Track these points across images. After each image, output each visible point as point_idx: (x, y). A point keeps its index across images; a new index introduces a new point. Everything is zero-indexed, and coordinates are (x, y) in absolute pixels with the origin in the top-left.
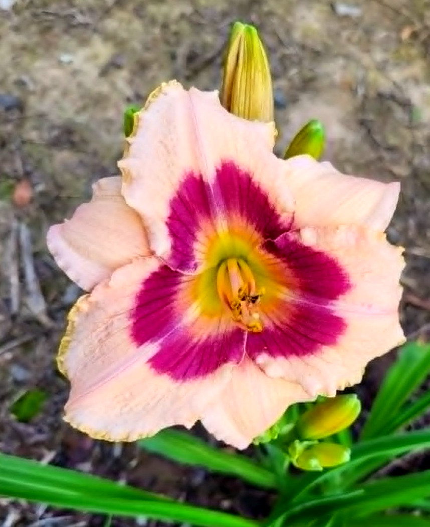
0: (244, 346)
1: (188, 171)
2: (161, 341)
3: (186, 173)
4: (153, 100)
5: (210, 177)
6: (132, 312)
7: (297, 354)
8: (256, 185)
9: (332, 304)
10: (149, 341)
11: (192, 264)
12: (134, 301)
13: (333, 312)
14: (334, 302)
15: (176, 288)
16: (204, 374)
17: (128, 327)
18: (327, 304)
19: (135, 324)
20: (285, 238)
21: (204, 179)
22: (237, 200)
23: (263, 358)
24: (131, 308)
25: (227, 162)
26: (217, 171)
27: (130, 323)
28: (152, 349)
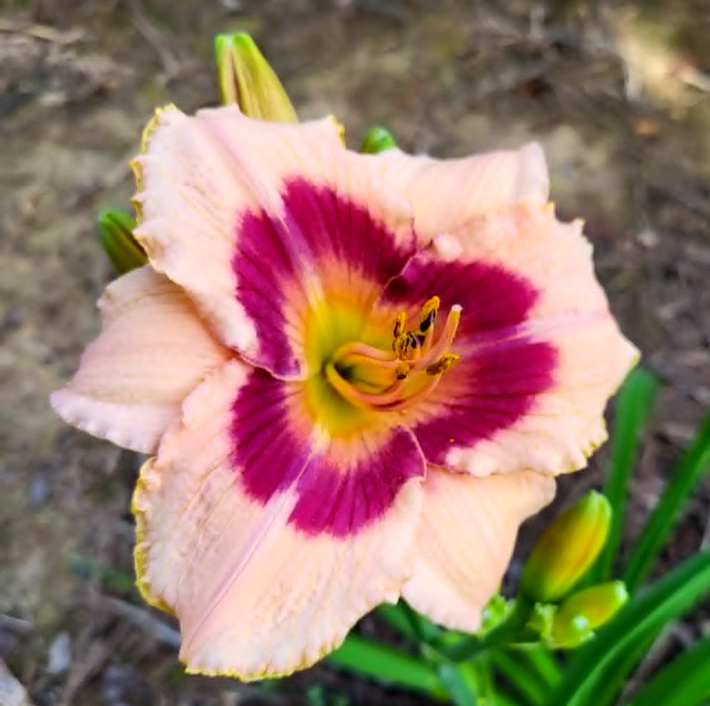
0: (419, 449)
1: (242, 210)
2: (294, 485)
3: (240, 214)
4: (150, 139)
5: (277, 209)
6: (234, 457)
7: (503, 426)
8: (346, 200)
9: (523, 329)
10: (278, 491)
11: (291, 362)
12: (229, 439)
13: (527, 339)
14: (523, 324)
15: (282, 406)
16: (379, 515)
17: (235, 482)
18: (515, 332)
19: (243, 473)
20: (414, 264)
21: (270, 215)
22: (326, 235)
23: (455, 456)
24: (229, 451)
25: (292, 180)
26: (284, 197)
27: (236, 474)
28: (286, 500)
